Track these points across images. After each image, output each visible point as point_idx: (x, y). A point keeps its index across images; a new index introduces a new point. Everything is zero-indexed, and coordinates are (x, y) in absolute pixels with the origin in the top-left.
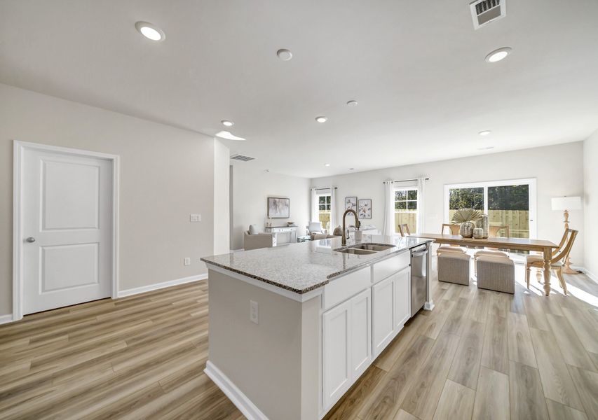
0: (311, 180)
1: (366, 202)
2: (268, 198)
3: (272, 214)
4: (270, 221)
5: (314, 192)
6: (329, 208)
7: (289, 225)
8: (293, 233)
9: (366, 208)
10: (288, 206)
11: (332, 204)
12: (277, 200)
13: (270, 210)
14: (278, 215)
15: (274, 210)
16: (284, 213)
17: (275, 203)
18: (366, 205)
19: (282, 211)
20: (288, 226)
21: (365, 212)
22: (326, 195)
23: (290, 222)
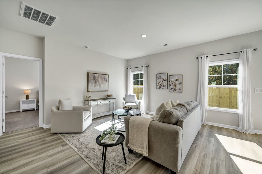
0: (128, 61)
1: (177, 78)
2: (88, 73)
3: (92, 87)
4: (90, 94)
5: (130, 70)
6: (142, 83)
7: (108, 97)
8: (112, 104)
9: (177, 83)
10: (107, 81)
11: (145, 79)
12: (97, 75)
13: (90, 84)
14: (98, 88)
15: (94, 85)
16: (104, 87)
17: (94, 78)
18: (177, 80)
19: (102, 86)
20: (107, 99)
21: (175, 86)
22: (139, 73)
23: (109, 94)
